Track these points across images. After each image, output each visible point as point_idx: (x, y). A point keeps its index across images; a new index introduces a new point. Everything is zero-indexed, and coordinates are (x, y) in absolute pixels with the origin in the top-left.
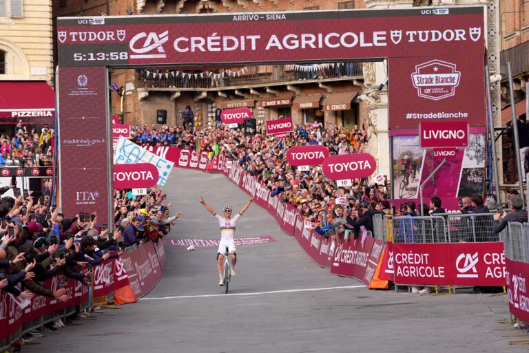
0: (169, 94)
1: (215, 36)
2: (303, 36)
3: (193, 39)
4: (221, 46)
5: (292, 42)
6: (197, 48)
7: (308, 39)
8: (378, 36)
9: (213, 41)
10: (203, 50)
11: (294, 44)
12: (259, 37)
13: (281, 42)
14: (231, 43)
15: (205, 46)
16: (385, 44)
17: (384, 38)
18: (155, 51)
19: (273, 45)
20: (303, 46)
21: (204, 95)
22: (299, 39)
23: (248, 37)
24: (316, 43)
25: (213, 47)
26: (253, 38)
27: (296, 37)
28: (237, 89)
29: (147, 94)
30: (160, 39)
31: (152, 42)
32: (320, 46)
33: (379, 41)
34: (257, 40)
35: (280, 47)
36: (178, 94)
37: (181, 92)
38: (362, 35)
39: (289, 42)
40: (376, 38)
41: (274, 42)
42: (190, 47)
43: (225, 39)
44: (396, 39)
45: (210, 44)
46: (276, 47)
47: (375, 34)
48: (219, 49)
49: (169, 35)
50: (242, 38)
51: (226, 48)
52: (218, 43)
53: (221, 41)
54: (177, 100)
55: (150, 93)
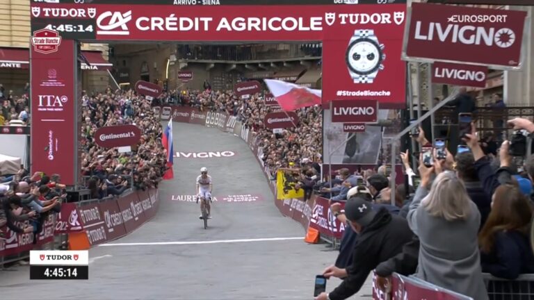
0: (205, 65)
1: (172, 17)
2: (250, 20)
3: (153, 19)
4: (178, 26)
5: (240, 24)
6: (156, 27)
7: (254, 22)
8: (315, 21)
9: (170, 21)
10: (162, 29)
11: (241, 27)
12: (211, 19)
13: (230, 24)
14: (186, 24)
15: (164, 26)
16: (320, 29)
17: (320, 23)
18: (119, 29)
19: (224, 26)
20: (250, 29)
21: (234, 66)
22: (246, 22)
23: (202, 19)
24: (261, 26)
25: (171, 26)
26: (206, 20)
27: (243, 20)
28: (261, 63)
29: (186, 64)
30: (124, 18)
31: (117, 20)
32: (264, 29)
33: (315, 26)
34: (209, 22)
35: (229, 29)
36: (213, 65)
37: (215, 64)
38: (301, 19)
39: (237, 24)
40: (313, 23)
41: (224, 24)
42: (150, 26)
43: (182, 19)
44: (330, 20)
45: (168, 24)
46: (226, 29)
47: (313, 19)
48: (176, 29)
49: (132, 15)
50: (197, 19)
51: (182, 28)
52: (175, 24)
53: (178, 22)
54: (212, 70)
55: (190, 64)
